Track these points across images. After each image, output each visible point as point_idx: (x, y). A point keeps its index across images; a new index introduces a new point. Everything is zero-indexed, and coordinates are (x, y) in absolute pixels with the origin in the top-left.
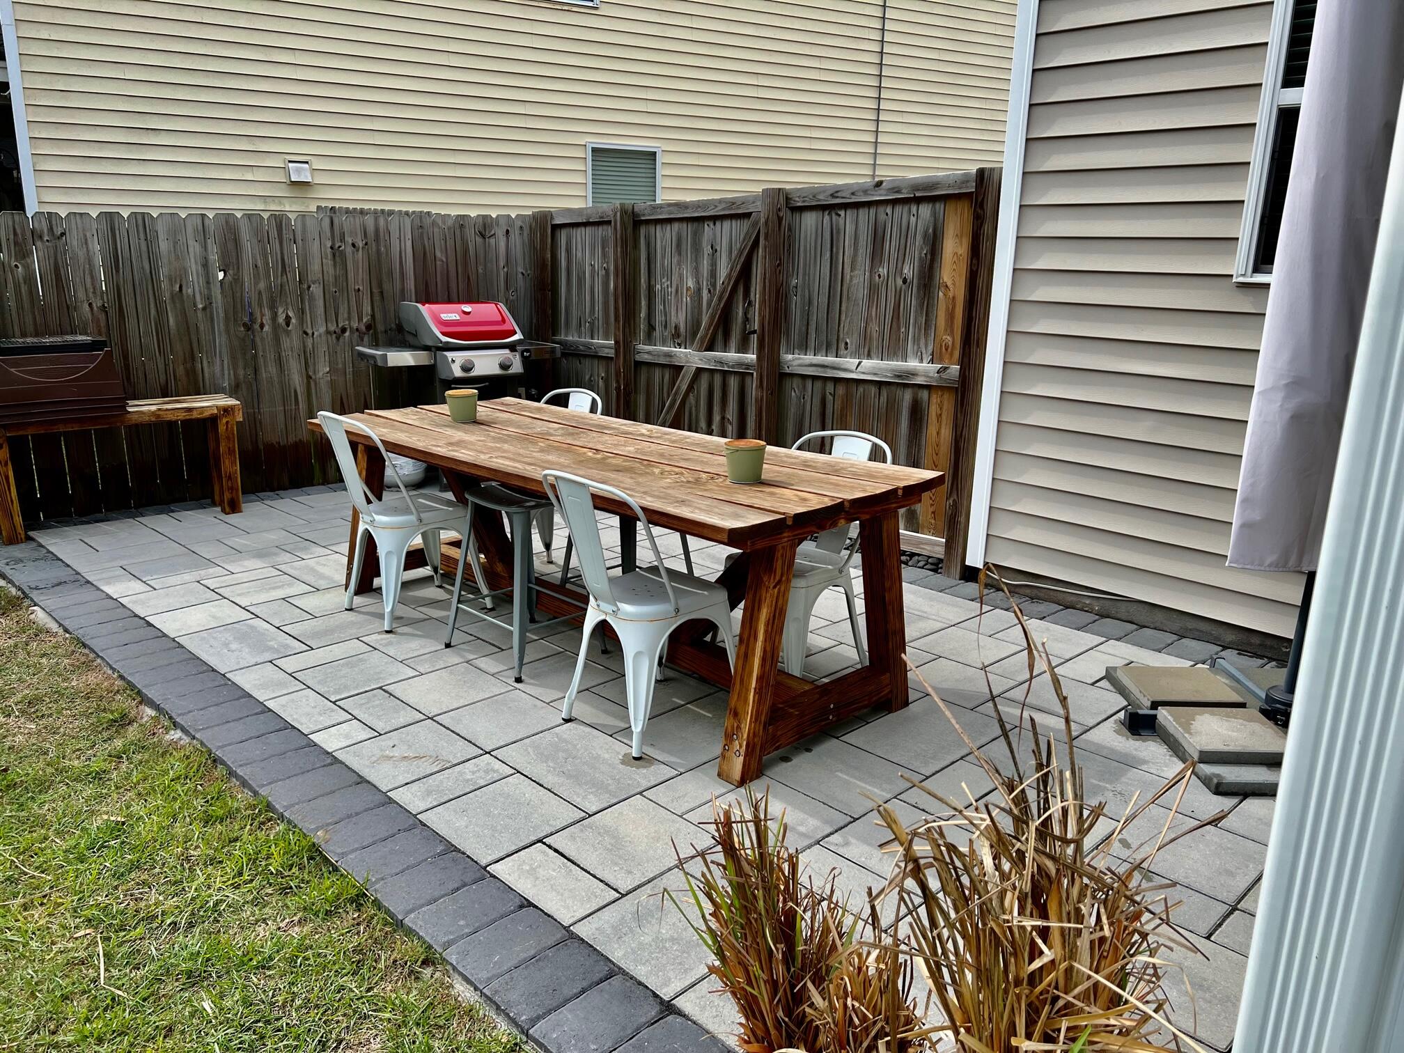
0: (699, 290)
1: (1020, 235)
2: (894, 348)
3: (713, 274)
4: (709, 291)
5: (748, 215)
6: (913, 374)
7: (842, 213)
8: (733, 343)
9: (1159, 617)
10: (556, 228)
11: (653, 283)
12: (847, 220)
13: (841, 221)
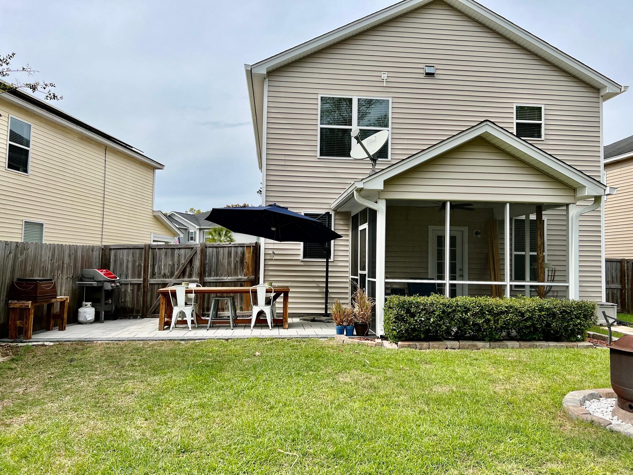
0: (174, 265)
1: (266, 253)
2: (236, 274)
3: (179, 261)
4: (178, 265)
5: (192, 248)
6: (241, 279)
7: (220, 248)
8: (186, 276)
9: (295, 314)
10: (110, 249)
11: (155, 263)
12: (221, 250)
13: (219, 250)
